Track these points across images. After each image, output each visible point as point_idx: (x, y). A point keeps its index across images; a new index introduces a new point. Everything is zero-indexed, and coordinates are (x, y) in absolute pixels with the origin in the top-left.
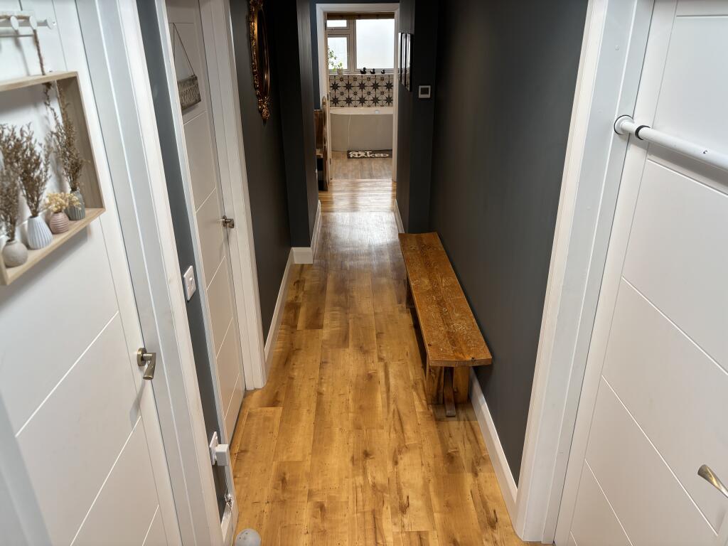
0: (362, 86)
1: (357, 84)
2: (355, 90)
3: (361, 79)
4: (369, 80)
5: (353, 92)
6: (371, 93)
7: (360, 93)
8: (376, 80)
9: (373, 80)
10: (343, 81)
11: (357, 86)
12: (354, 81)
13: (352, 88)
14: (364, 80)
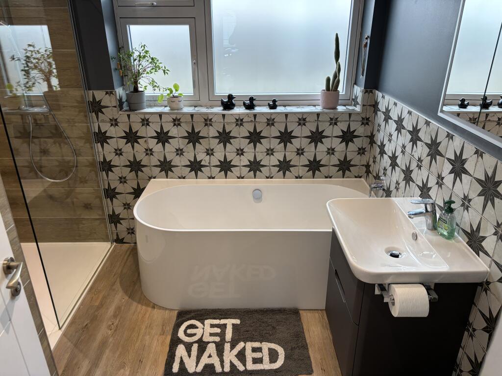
0: (225, 137)
1: (213, 132)
2: (209, 144)
3: (223, 121)
4: (240, 124)
5: (203, 150)
6: (244, 152)
7: (219, 151)
8: (256, 124)
9: (250, 124)
10: (180, 125)
11: (213, 137)
12: (206, 125)
13: (201, 140)
14: (228, 123)
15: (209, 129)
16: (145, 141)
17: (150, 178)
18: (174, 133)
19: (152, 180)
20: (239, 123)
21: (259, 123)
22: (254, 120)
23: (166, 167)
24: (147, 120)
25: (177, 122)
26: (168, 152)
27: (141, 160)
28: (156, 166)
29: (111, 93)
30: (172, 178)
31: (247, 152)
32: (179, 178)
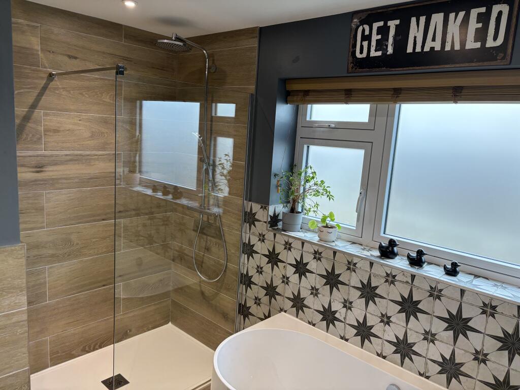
0: (369, 293)
1: (355, 280)
2: (349, 294)
3: (369, 271)
4: (392, 281)
5: (340, 299)
6: (391, 322)
7: (359, 307)
8: (414, 289)
9: (405, 285)
10: (320, 260)
11: (354, 287)
12: (349, 269)
13: (339, 286)
14: (375, 276)
15: (351, 275)
16: (284, 267)
17: (281, 310)
18: (313, 267)
19: (283, 313)
20: (390, 279)
21: (418, 288)
22: (410, 282)
23: (298, 304)
24: (290, 244)
25: (317, 256)
26: (303, 287)
27: (277, 286)
28: (289, 299)
29: (265, 208)
30: (301, 319)
31: (395, 323)
32: (309, 323)
